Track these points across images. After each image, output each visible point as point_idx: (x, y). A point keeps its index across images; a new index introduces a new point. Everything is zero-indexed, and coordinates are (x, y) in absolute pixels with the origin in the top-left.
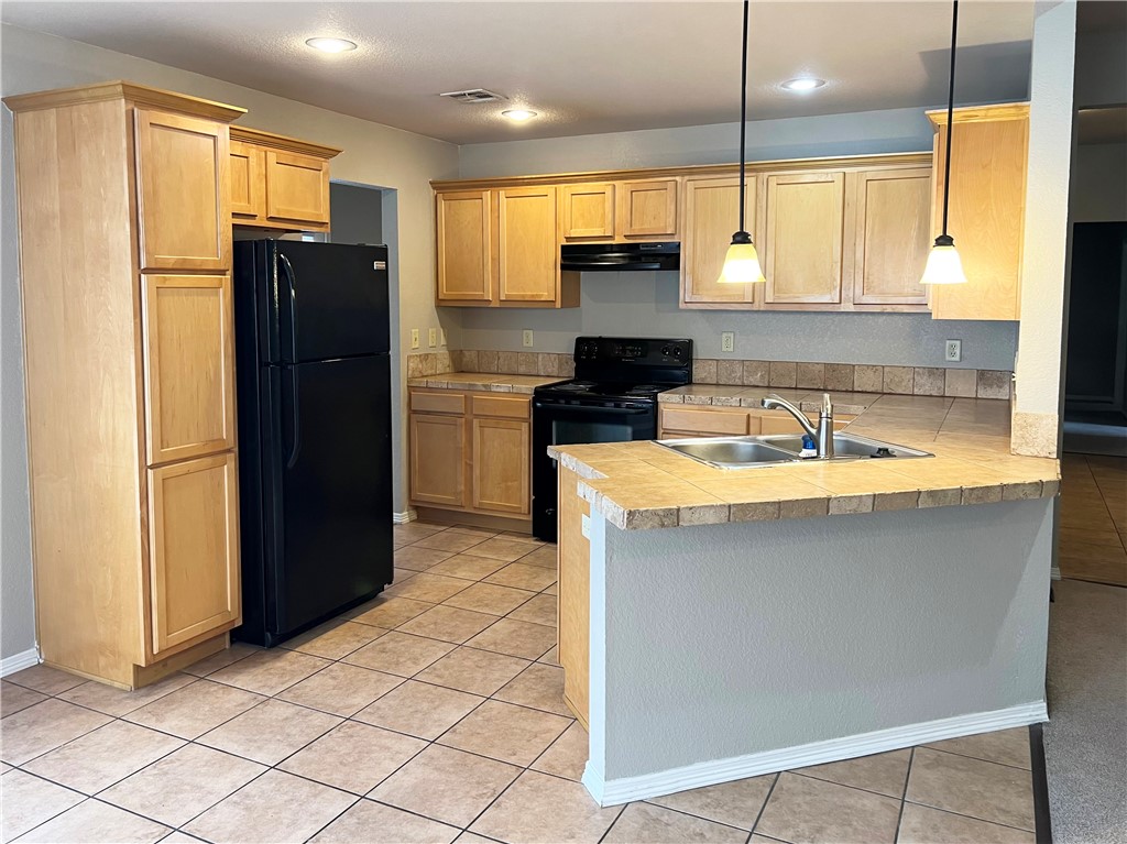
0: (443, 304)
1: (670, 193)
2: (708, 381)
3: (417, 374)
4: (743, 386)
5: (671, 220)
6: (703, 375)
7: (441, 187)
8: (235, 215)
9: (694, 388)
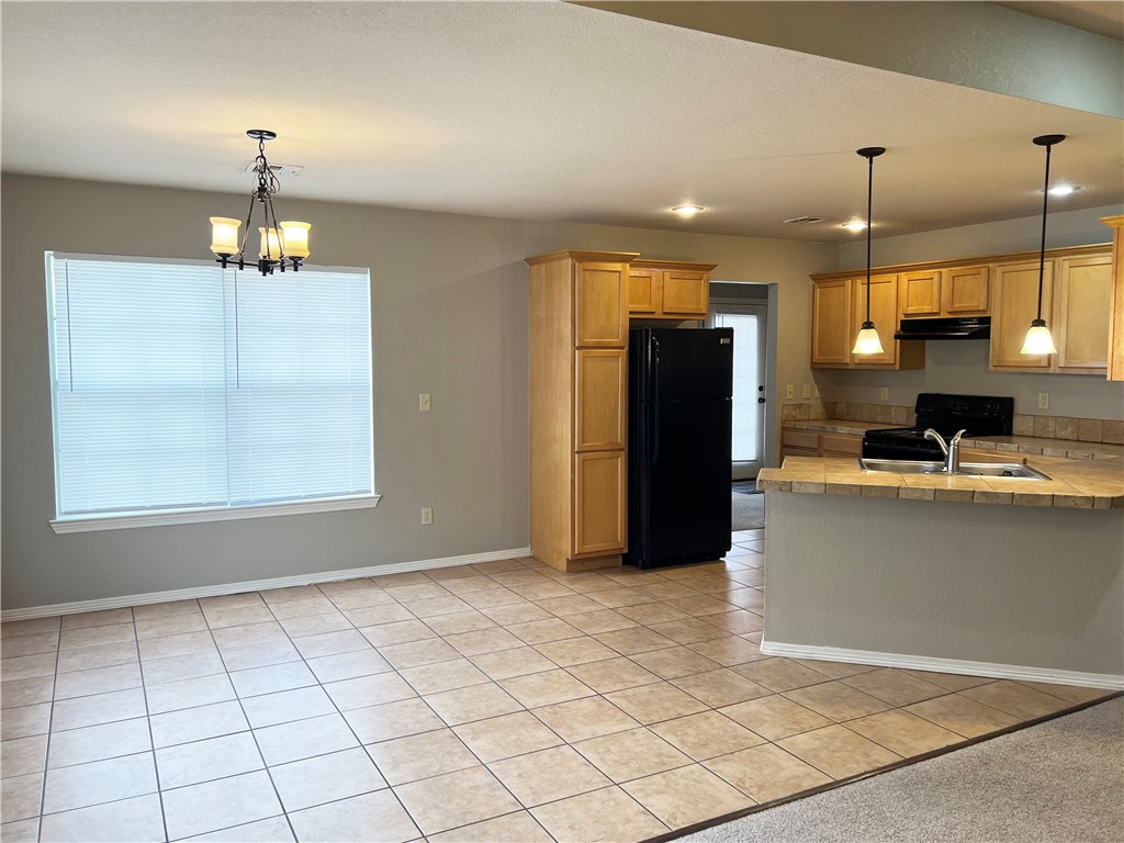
0: (815, 366)
1: (983, 277)
2: (1026, 433)
3: (790, 418)
4: (1056, 439)
5: (983, 299)
6: (1022, 428)
7: (820, 279)
8: (631, 313)
9: (1014, 439)
